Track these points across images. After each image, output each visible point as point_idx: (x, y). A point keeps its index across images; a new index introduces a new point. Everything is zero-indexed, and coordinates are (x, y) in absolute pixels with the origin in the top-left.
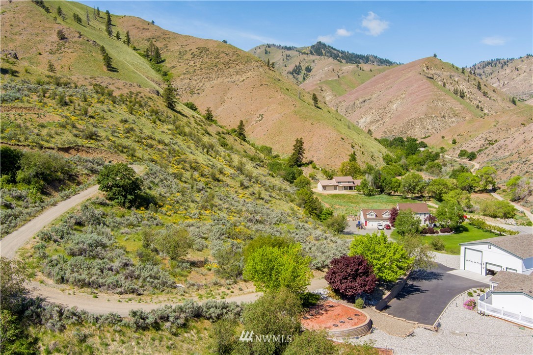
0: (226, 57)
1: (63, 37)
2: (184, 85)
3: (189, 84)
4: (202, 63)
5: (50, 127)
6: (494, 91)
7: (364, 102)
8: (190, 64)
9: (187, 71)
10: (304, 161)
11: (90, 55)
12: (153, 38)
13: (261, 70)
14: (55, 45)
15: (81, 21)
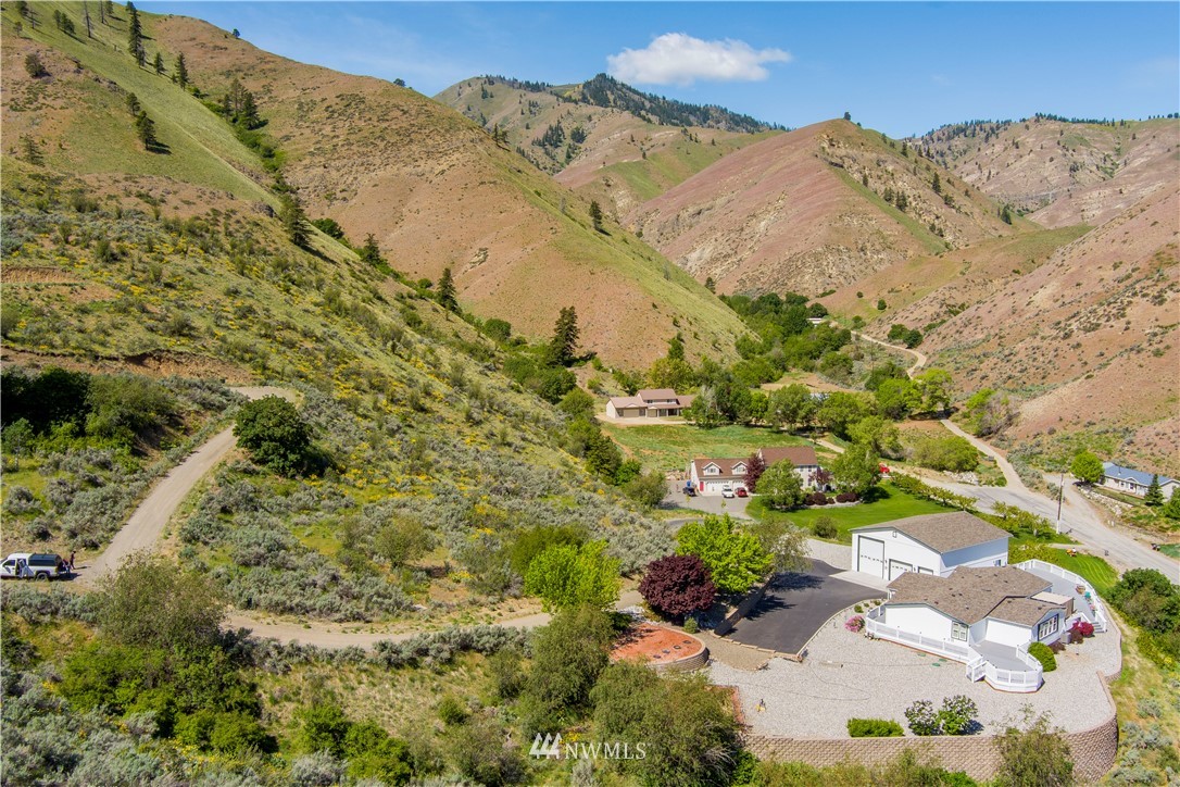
0: (404, 118)
1: (39, 72)
2: (312, 180)
3: (323, 177)
4: (351, 131)
5: (98, 313)
6: (967, 193)
7: (699, 213)
8: (323, 132)
9: (318, 149)
10: (577, 353)
11: (104, 115)
12: (237, 71)
13: (480, 148)
14: (23, 88)
15: (72, 30)
